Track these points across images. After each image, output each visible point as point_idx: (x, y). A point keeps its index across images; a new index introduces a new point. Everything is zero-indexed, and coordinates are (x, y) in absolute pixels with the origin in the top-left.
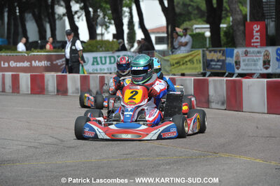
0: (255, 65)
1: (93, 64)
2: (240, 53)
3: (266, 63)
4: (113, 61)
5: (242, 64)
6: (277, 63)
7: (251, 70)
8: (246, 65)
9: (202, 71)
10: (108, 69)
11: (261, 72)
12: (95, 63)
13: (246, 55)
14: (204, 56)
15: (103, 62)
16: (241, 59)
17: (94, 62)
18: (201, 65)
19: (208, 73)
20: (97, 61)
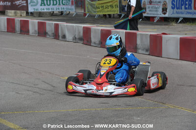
0: (156, 11)
1: (41, 5)
2: (146, 2)
3: (164, 10)
4: (55, 3)
5: (147, 10)
6: (172, 10)
7: (154, 14)
8: (150, 11)
9: (119, 13)
10: (52, 8)
11: (161, 16)
12: (43, 5)
13: (151, 4)
14: (120, 2)
15: (49, 4)
16: (147, 6)
17: (42, 3)
18: (118, 9)
19: (123, 15)
20: (44, 3)
